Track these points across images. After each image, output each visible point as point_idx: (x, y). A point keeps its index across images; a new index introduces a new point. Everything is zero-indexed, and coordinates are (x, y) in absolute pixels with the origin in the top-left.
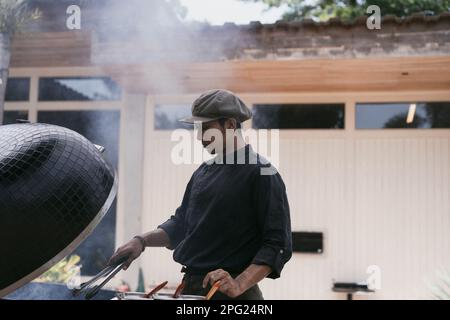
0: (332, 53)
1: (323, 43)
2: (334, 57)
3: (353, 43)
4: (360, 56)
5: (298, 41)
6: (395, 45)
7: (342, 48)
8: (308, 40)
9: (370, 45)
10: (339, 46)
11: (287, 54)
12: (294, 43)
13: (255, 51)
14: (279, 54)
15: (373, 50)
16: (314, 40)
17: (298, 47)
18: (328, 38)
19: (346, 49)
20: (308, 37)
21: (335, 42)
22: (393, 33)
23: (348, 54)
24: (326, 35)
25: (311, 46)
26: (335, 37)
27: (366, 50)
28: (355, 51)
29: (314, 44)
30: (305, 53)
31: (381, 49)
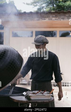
0: (55, 19)
1: (53, 17)
2: (56, 20)
3: (60, 17)
4: (62, 20)
5: (47, 16)
6: (70, 17)
7: (58, 18)
8: (50, 16)
9: (64, 17)
10: (57, 17)
11: (45, 19)
12: (46, 17)
13: (37, 19)
14: (43, 19)
15: (65, 19)
16: (51, 16)
17: (47, 18)
18: (54, 16)
19: (59, 18)
20: (50, 15)
21: (56, 17)
22: (70, 15)
23: (59, 20)
24: (54, 15)
25: (50, 18)
26: (56, 15)
27: (63, 19)
28: (61, 19)
29: (51, 17)
30: (49, 19)
31: (67, 19)
